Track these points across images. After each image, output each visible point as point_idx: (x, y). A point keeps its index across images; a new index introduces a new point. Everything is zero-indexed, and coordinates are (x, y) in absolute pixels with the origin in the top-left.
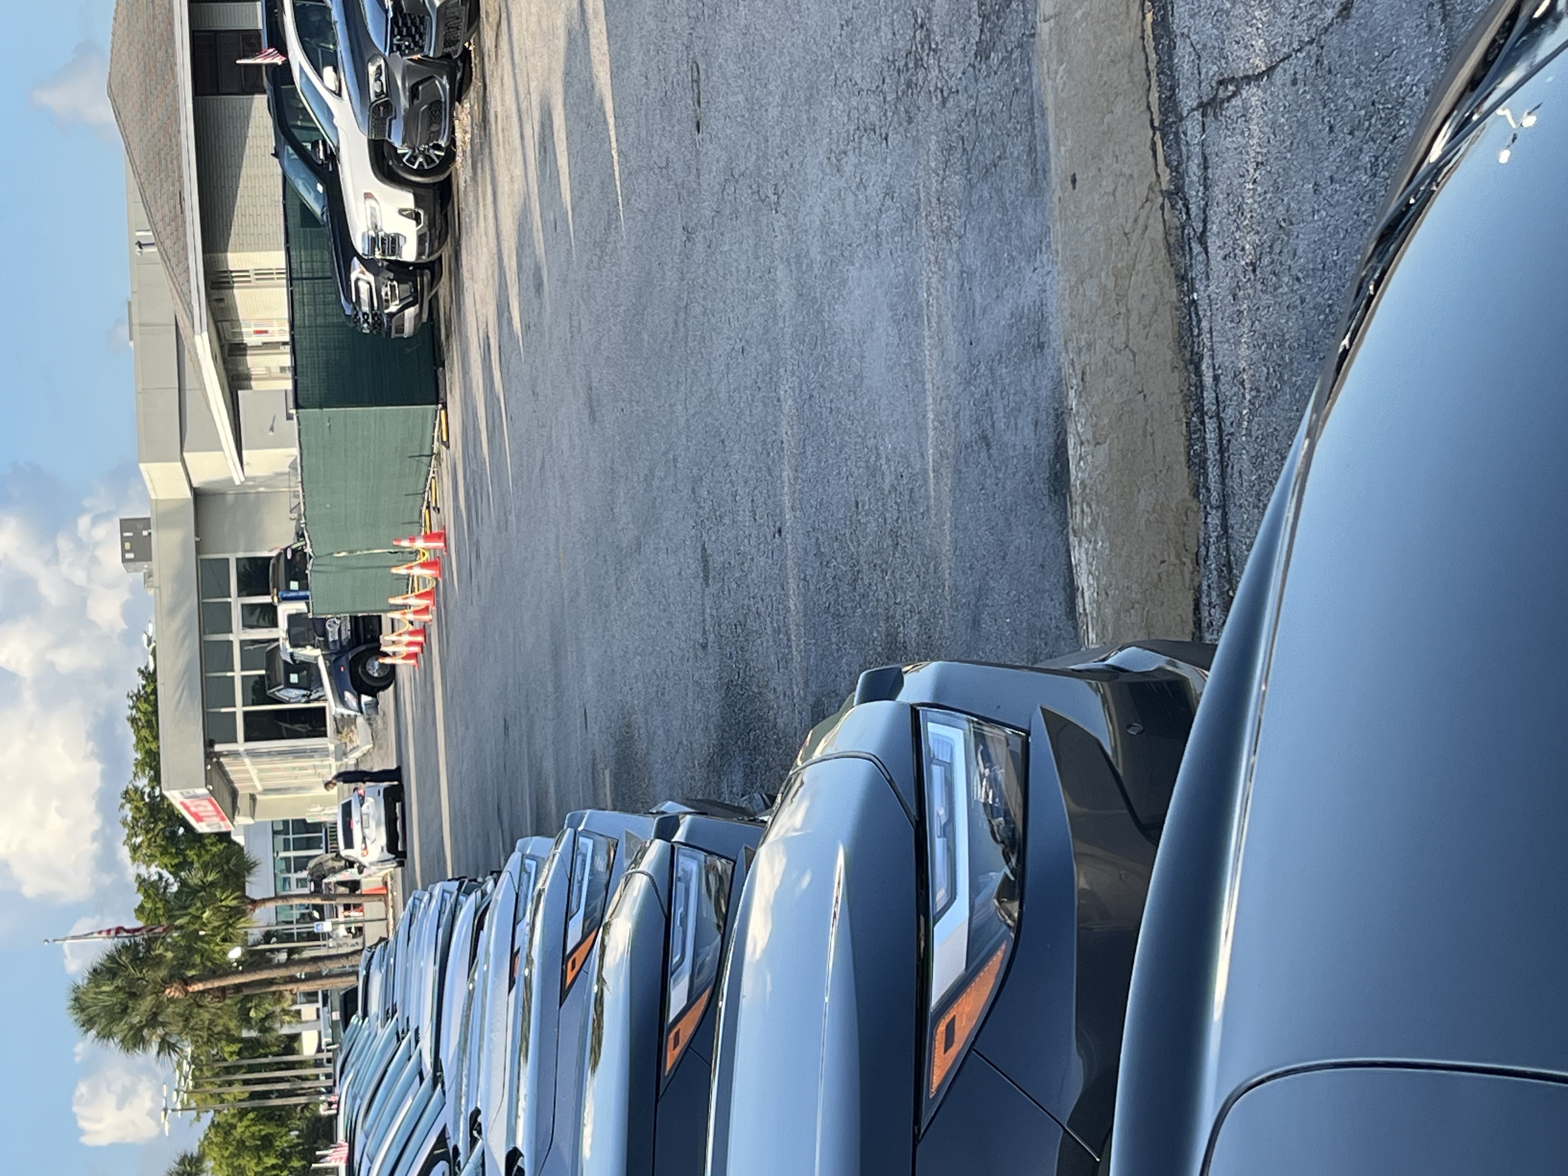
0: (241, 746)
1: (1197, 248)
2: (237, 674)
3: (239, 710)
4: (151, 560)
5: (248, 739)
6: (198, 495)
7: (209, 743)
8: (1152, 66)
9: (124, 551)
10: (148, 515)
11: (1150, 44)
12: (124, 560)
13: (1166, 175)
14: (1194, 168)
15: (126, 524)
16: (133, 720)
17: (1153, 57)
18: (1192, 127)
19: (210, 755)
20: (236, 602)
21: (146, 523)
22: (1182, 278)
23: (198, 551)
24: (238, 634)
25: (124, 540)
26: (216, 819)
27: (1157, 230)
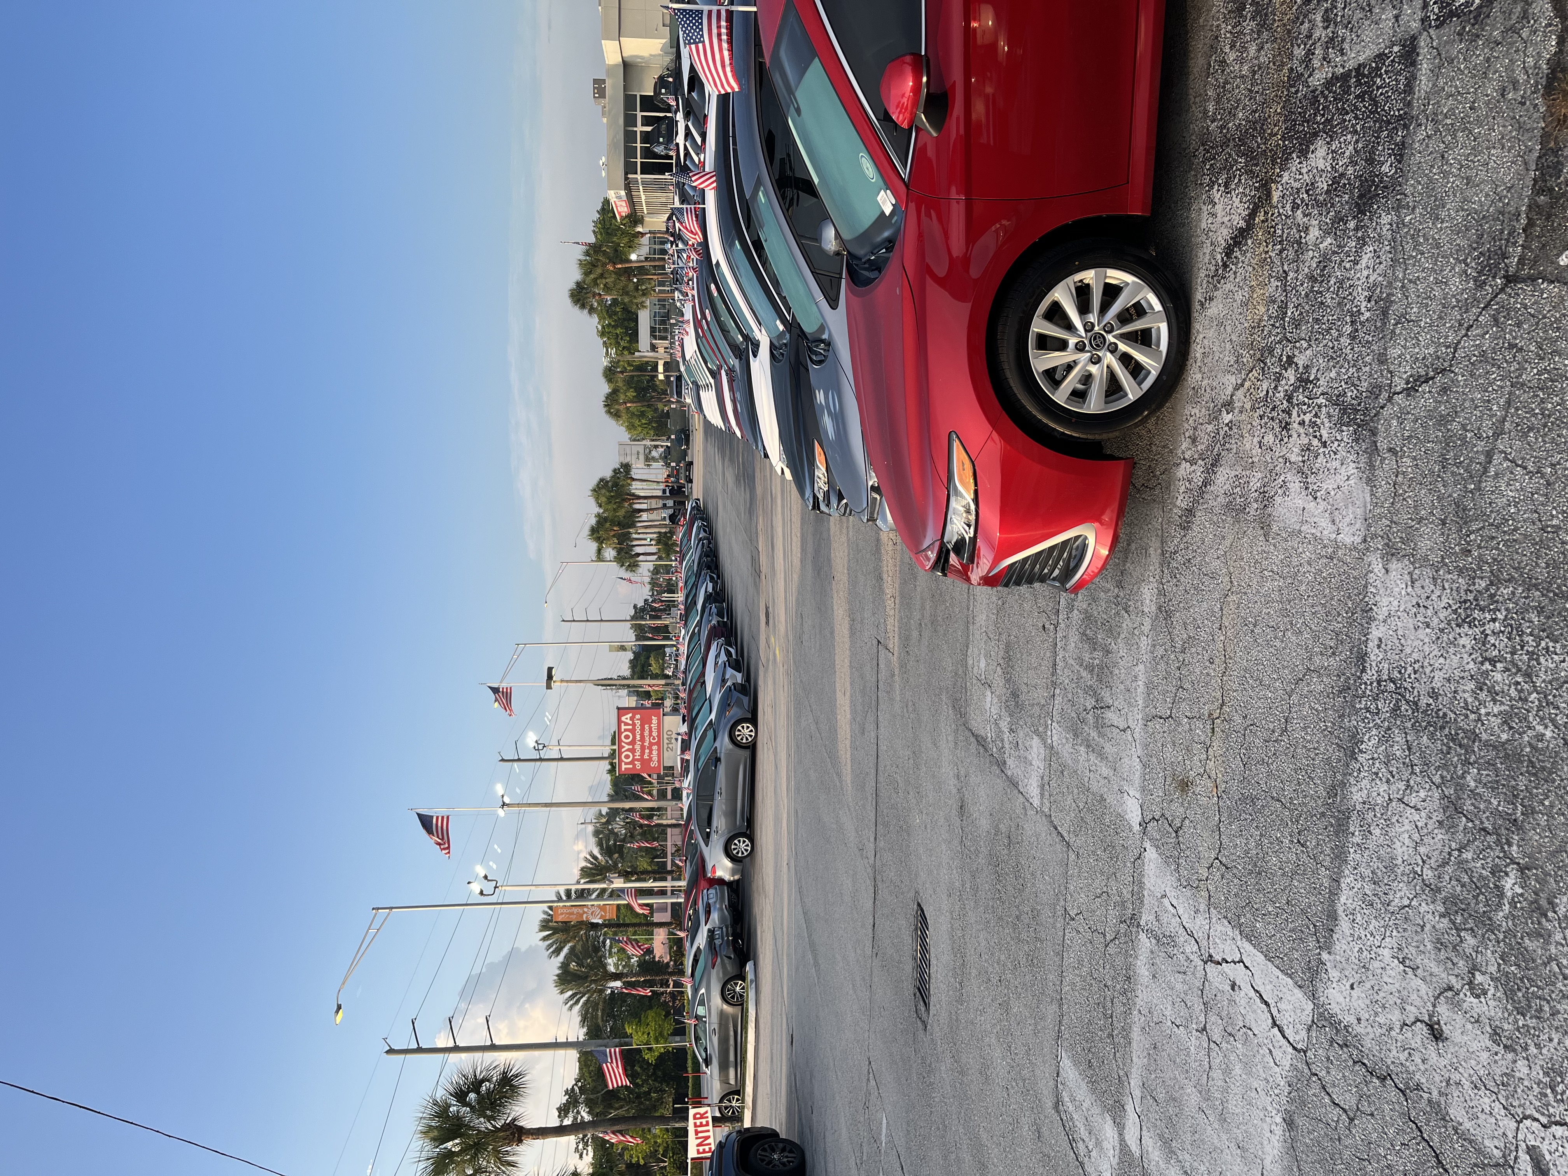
0: (639, 176)
2: (639, 145)
3: (639, 160)
4: (604, 98)
5: (642, 173)
6: (625, 62)
7: (626, 174)
9: (594, 93)
10: (604, 76)
12: (594, 97)
15: (595, 81)
19: (626, 179)
20: (640, 114)
21: (604, 81)
23: (625, 91)
25: (594, 88)
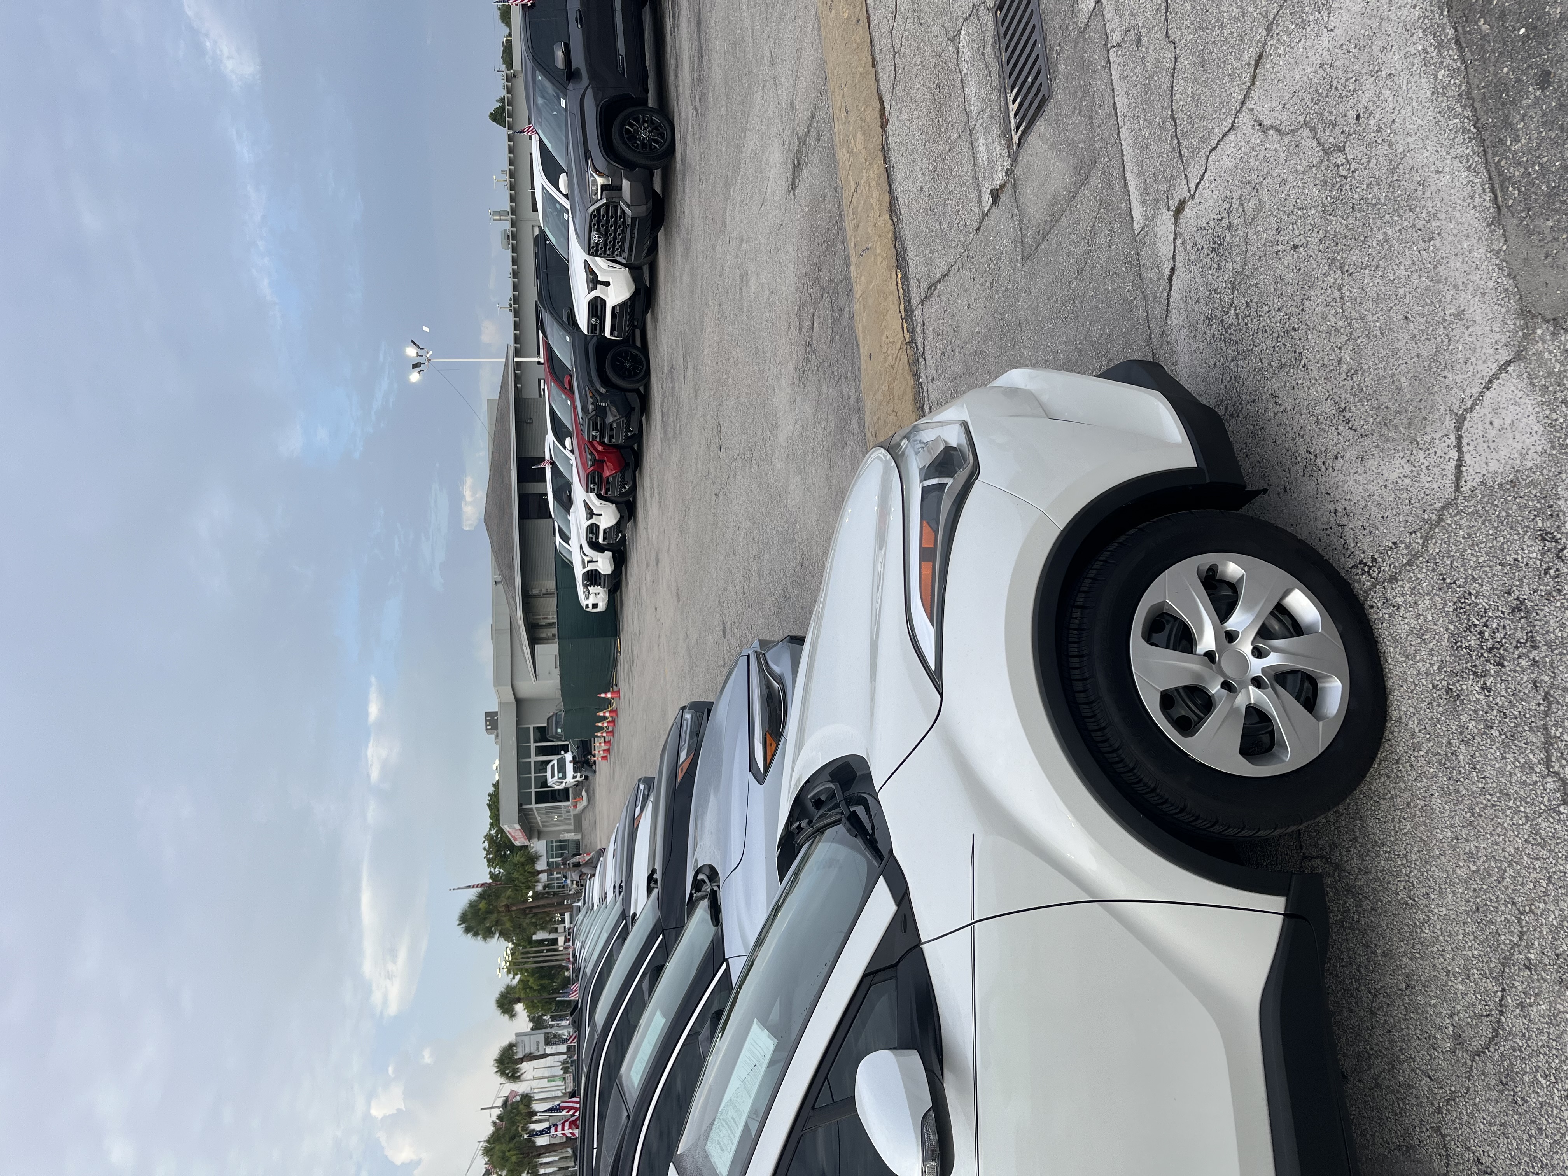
0: (534, 806)
1: (921, 360)
2: (533, 775)
3: (533, 790)
4: (497, 728)
5: (536, 803)
6: (519, 702)
7: (520, 805)
8: (901, 295)
9: (487, 726)
10: (496, 710)
11: (900, 286)
12: (487, 729)
13: (907, 335)
14: (919, 329)
15: (488, 714)
16: (489, 806)
17: (901, 291)
18: (917, 313)
19: (521, 810)
20: (533, 746)
21: (496, 713)
22: (915, 375)
23: (518, 724)
24: (534, 758)
25: (487, 721)
26: (523, 839)
27: (905, 359)
